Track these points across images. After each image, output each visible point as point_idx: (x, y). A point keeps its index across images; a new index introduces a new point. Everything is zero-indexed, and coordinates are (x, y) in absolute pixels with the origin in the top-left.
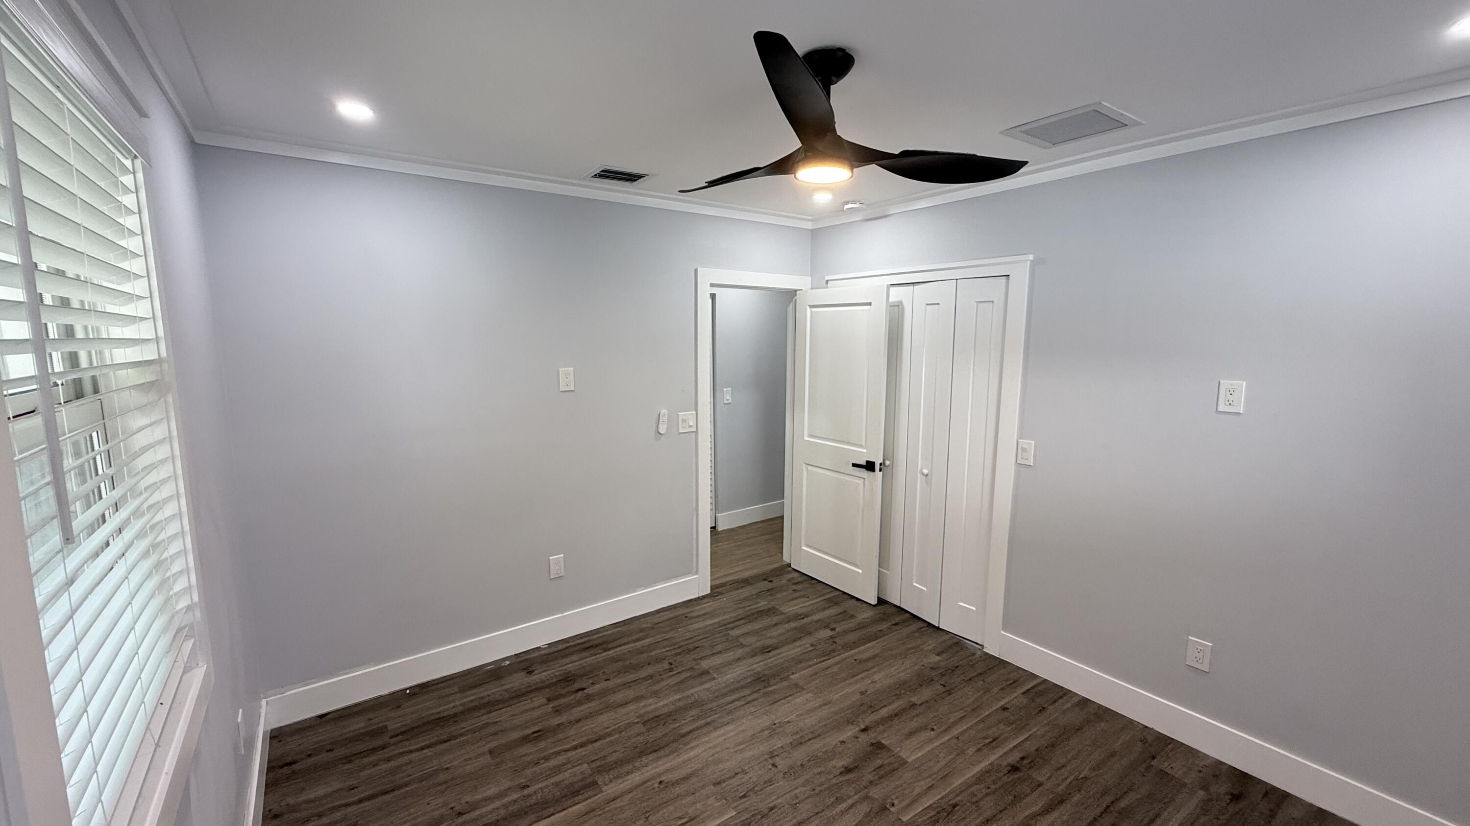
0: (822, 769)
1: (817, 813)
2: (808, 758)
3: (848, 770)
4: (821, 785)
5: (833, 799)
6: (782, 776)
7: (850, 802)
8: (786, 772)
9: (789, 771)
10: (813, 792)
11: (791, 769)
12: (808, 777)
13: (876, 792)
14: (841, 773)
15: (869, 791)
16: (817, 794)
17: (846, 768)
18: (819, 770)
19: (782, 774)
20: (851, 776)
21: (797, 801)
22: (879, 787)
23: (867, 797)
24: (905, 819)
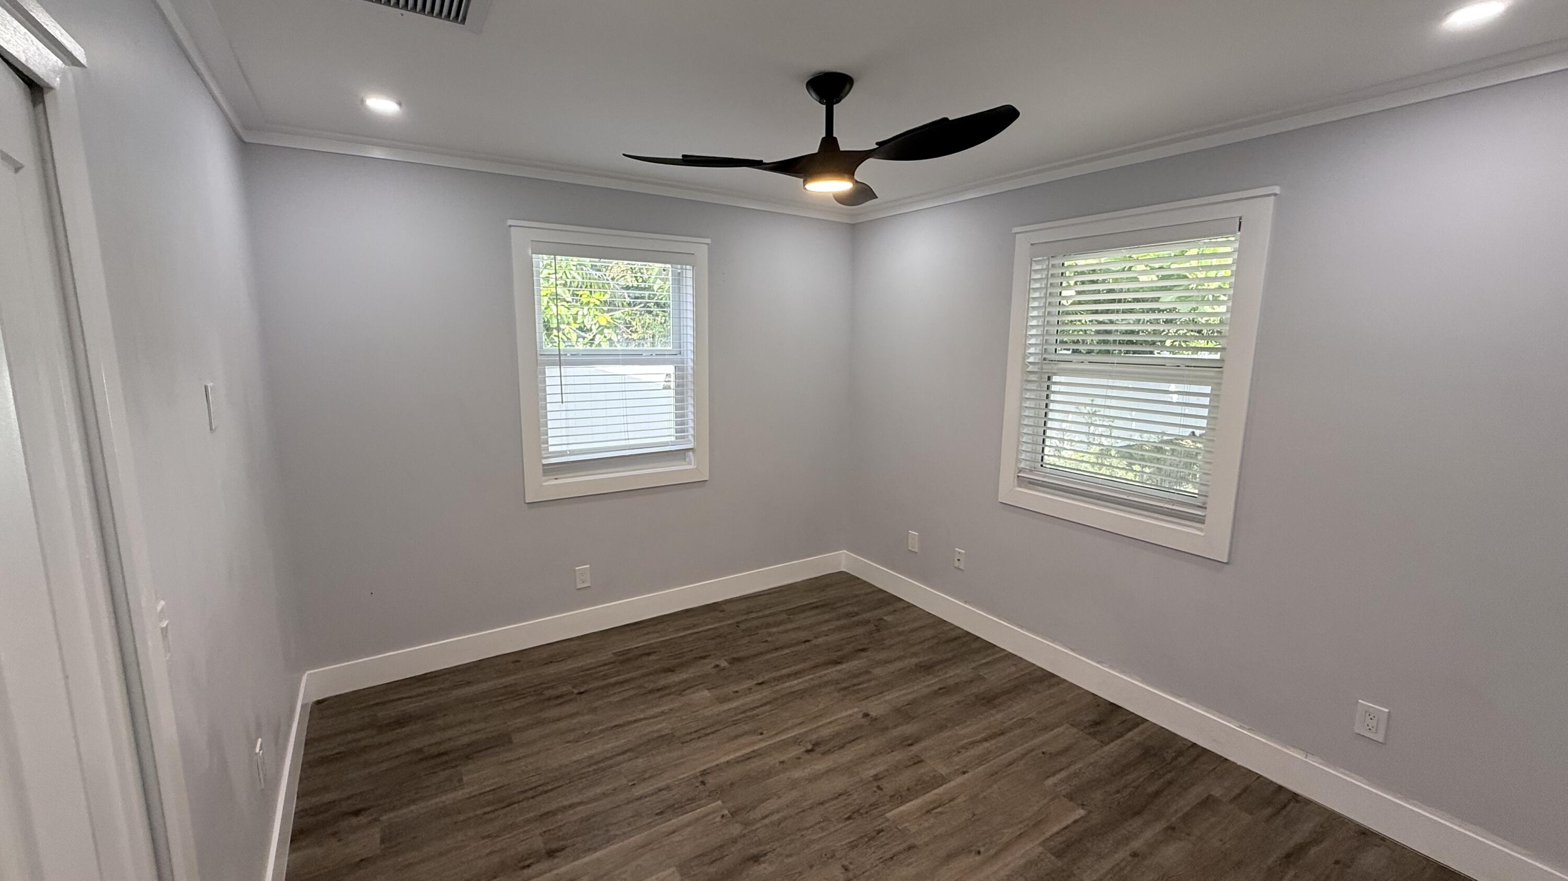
0: (787, 861)
1: (803, 811)
2: (803, 876)
3: (756, 859)
4: (792, 841)
5: (782, 825)
6: (836, 853)
7: (766, 821)
8: (832, 857)
9: (828, 858)
10: (803, 833)
11: (824, 862)
12: (806, 851)
13: (736, 829)
14: (765, 854)
15: (742, 830)
16: (799, 830)
17: (756, 861)
18: (790, 860)
19: (838, 856)
20: (754, 851)
21: (822, 824)
22: (727, 837)
23: (746, 824)
24: (719, 802)
